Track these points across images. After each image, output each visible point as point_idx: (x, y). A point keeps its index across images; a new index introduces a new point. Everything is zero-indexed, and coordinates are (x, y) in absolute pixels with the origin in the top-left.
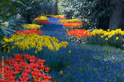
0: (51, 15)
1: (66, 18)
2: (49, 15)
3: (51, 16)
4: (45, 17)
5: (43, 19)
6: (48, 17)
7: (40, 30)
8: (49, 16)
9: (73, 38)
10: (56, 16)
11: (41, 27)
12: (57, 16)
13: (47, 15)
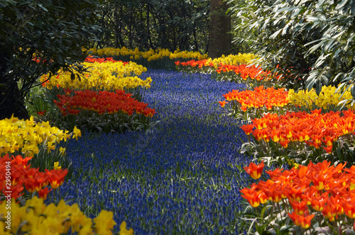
0: (184, 54)
1: (284, 81)
2: (165, 52)
3: (181, 59)
4: (131, 66)
5: (109, 80)
6: (153, 66)
7: (56, 164)
8: (167, 58)
9: (281, 223)
10: (216, 61)
11: (71, 140)
12: (224, 60)
13: (150, 55)
